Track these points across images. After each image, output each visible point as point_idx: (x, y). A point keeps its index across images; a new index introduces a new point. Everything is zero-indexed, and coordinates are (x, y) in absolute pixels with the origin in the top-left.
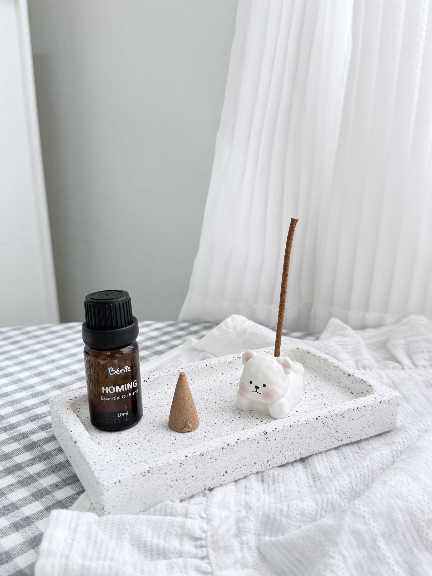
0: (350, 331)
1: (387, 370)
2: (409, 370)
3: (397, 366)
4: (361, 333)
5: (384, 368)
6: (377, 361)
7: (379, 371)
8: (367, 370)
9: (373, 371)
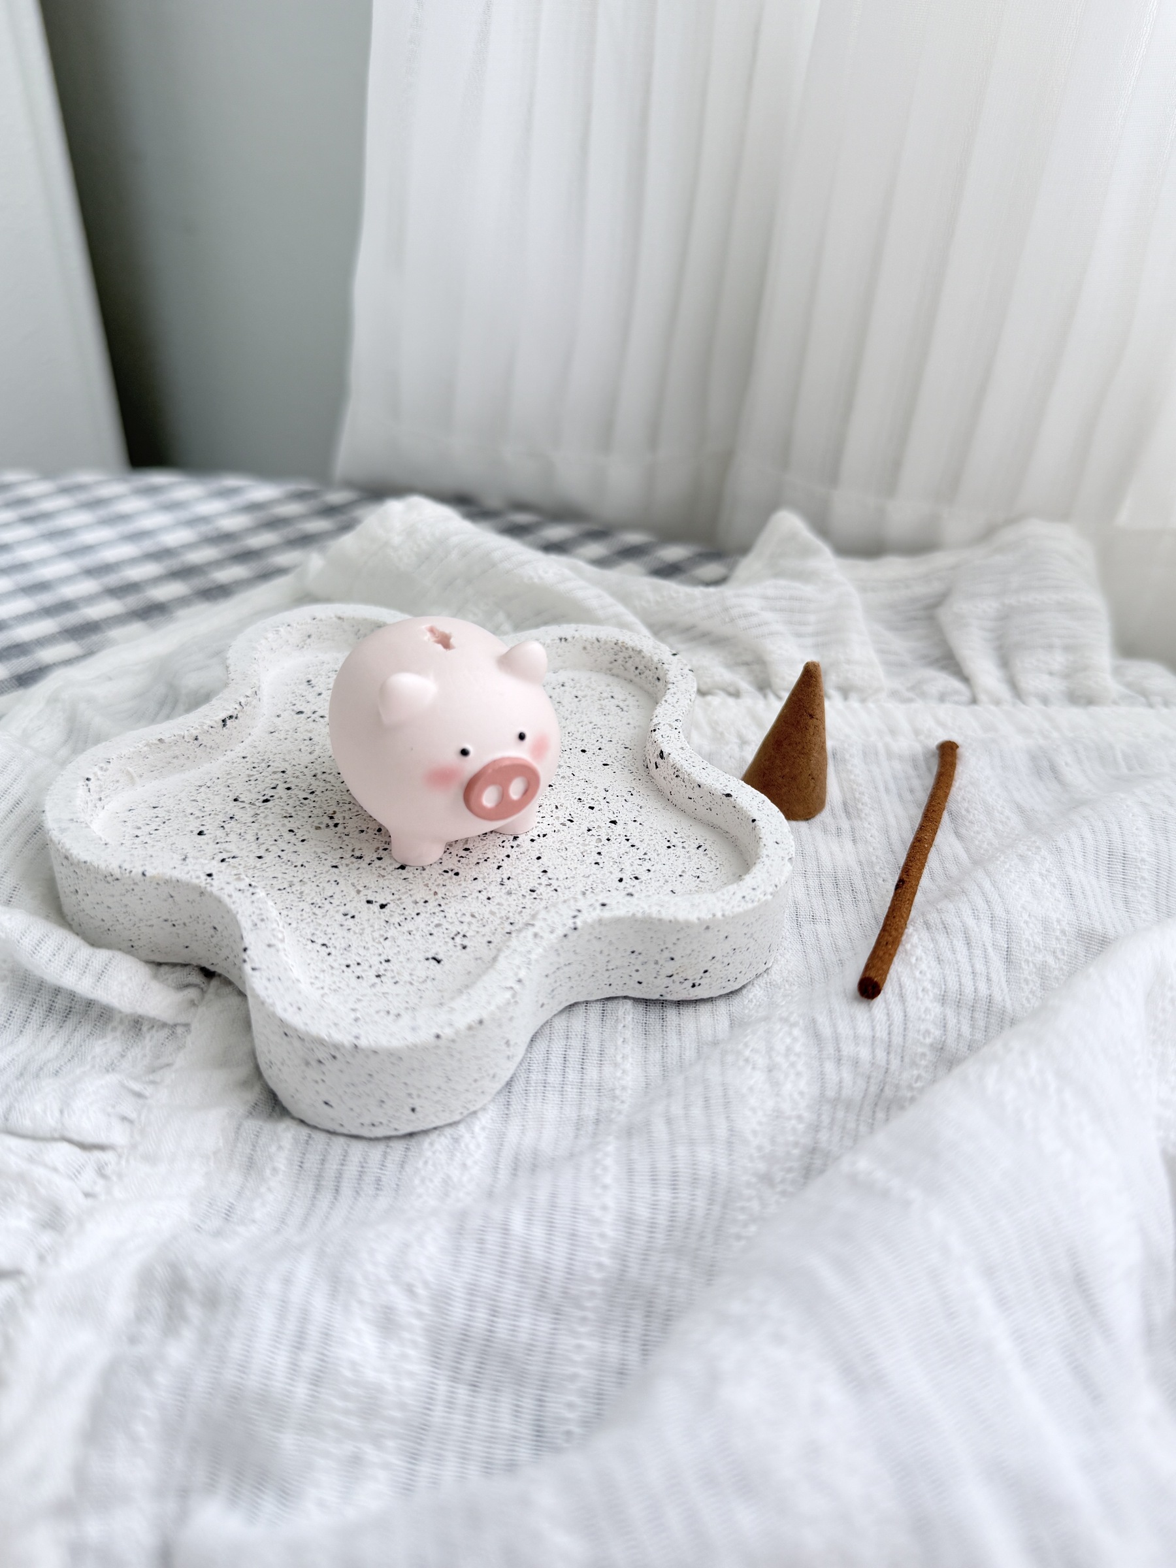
0: (826, 561)
1: (918, 705)
2: (992, 707)
3: (956, 692)
4: (864, 568)
5: (910, 695)
6: (895, 667)
7: (891, 705)
8: (854, 703)
9: (871, 705)
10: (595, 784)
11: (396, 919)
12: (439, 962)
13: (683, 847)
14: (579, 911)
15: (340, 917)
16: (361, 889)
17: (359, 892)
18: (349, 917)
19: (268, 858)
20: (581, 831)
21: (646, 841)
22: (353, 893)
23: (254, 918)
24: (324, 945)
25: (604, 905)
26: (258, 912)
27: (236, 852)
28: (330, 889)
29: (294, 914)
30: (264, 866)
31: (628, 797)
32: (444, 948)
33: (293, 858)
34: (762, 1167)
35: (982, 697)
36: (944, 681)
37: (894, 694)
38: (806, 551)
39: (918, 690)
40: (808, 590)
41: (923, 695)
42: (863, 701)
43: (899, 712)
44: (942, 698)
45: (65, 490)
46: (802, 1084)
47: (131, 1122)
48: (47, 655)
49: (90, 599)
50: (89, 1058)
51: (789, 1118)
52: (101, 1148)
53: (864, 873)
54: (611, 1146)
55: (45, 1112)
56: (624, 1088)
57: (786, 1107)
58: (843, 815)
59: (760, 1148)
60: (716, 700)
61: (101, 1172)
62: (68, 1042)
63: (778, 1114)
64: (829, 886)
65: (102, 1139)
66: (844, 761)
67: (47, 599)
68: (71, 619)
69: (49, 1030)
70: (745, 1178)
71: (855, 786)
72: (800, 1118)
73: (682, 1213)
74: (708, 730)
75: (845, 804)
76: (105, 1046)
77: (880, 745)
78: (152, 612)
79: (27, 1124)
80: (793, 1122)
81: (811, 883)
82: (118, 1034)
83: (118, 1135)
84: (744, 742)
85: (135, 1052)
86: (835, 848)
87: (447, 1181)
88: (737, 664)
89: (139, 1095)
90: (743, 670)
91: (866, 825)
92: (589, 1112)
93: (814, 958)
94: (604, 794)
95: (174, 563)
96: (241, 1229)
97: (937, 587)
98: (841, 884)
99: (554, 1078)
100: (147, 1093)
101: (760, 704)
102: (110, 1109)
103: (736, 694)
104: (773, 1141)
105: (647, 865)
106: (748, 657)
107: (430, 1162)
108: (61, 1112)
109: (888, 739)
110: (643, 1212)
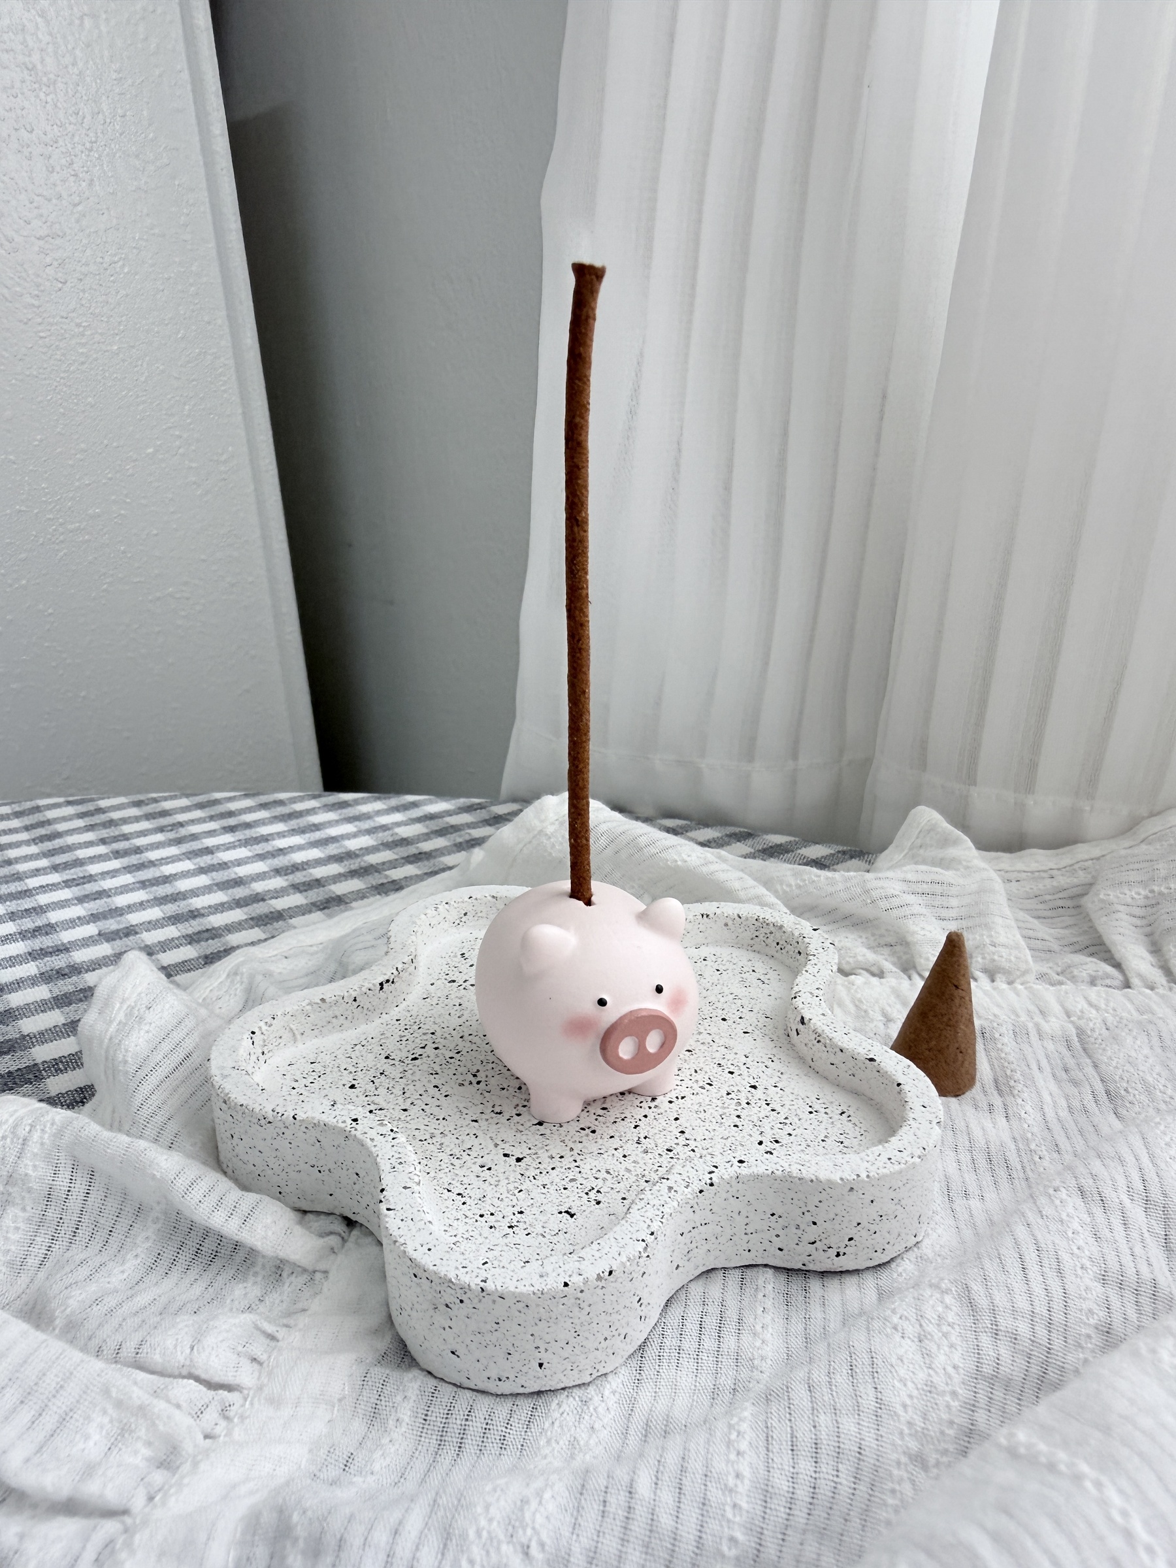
1: (1068, 987)
2: (1148, 991)
3: (1108, 976)
4: (1006, 860)
5: (1060, 978)
6: (1042, 952)
7: (1040, 987)
8: (1001, 984)
9: (1020, 987)
10: (734, 1051)
11: (532, 1173)
12: (572, 1216)
13: (826, 1113)
14: (716, 1167)
15: (477, 1169)
16: (499, 1142)
17: (496, 1145)
18: (485, 1168)
19: (414, 1111)
20: (720, 1094)
21: (787, 1106)
22: (491, 1146)
23: (393, 1161)
24: (459, 1194)
25: (741, 1162)
26: (397, 1156)
27: (383, 1105)
28: (470, 1141)
29: (433, 1164)
30: (409, 1118)
31: (769, 1063)
32: (578, 1203)
33: (436, 1111)
34: (913, 1445)
35: (1135, 981)
36: (1094, 966)
37: (1042, 977)
38: (945, 842)
39: (1067, 973)
40: (948, 875)
41: (1073, 979)
42: (1010, 983)
43: (1048, 994)
44: (1093, 982)
45: (264, 806)
46: (957, 1357)
47: (261, 1364)
48: (233, 939)
49: (278, 894)
50: (228, 1301)
51: (943, 1393)
52: (229, 1388)
53: (1018, 1150)
54: (748, 1411)
55: (175, 1346)
56: (763, 1358)
57: (940, 1380)
58: (995, 1093)
59: (910, 1424)
60: (859, 980)
61: (224, 1413)
62: (210, 1285)
63: (930, 1388)
64: (982, 1163)
65: (229, 1378)
66: (994, 1039)
67: (240, 892)
68: (259, 909)
69: (193, 1274)
70: (894, 1456)
71: (1006, 1064)
72: (954, 1394)
73: (825, 1488)
74: (852, 1008)
75: (996, 1081)
76: (244, 1290)
77: (1030, 1025)
78: (332, 904)
79: (157, 1358)
80: (948, 1398)
81: (962, 1157)
82: (259, 1279)
83: (246, 1376)
84: (888, 1020)
85: (274, 1297)
86: (988, 1124)
87: (573, 1443)
88: (879, 945)
89: (272, 1338)
90: (886, 951)
91: (1020, 1101)
92: (726, 1381)
93: (968, 1233)
94: (744, 1060)
95: (354, 864)
96: (358, 1480)
97: (1082, 877)
98: (995, 1161)
99: (689, 1344)
100: (279, 1336)
101: (905, 983)
102: (240, 1348)
103: (880, 975)
104: (925, 1417)
105: (788, 1129)
106: (889, 940)
107: (557, 1424)
108: (192, 1348)
109: (1038, 1019)
110: (781, 1483)
